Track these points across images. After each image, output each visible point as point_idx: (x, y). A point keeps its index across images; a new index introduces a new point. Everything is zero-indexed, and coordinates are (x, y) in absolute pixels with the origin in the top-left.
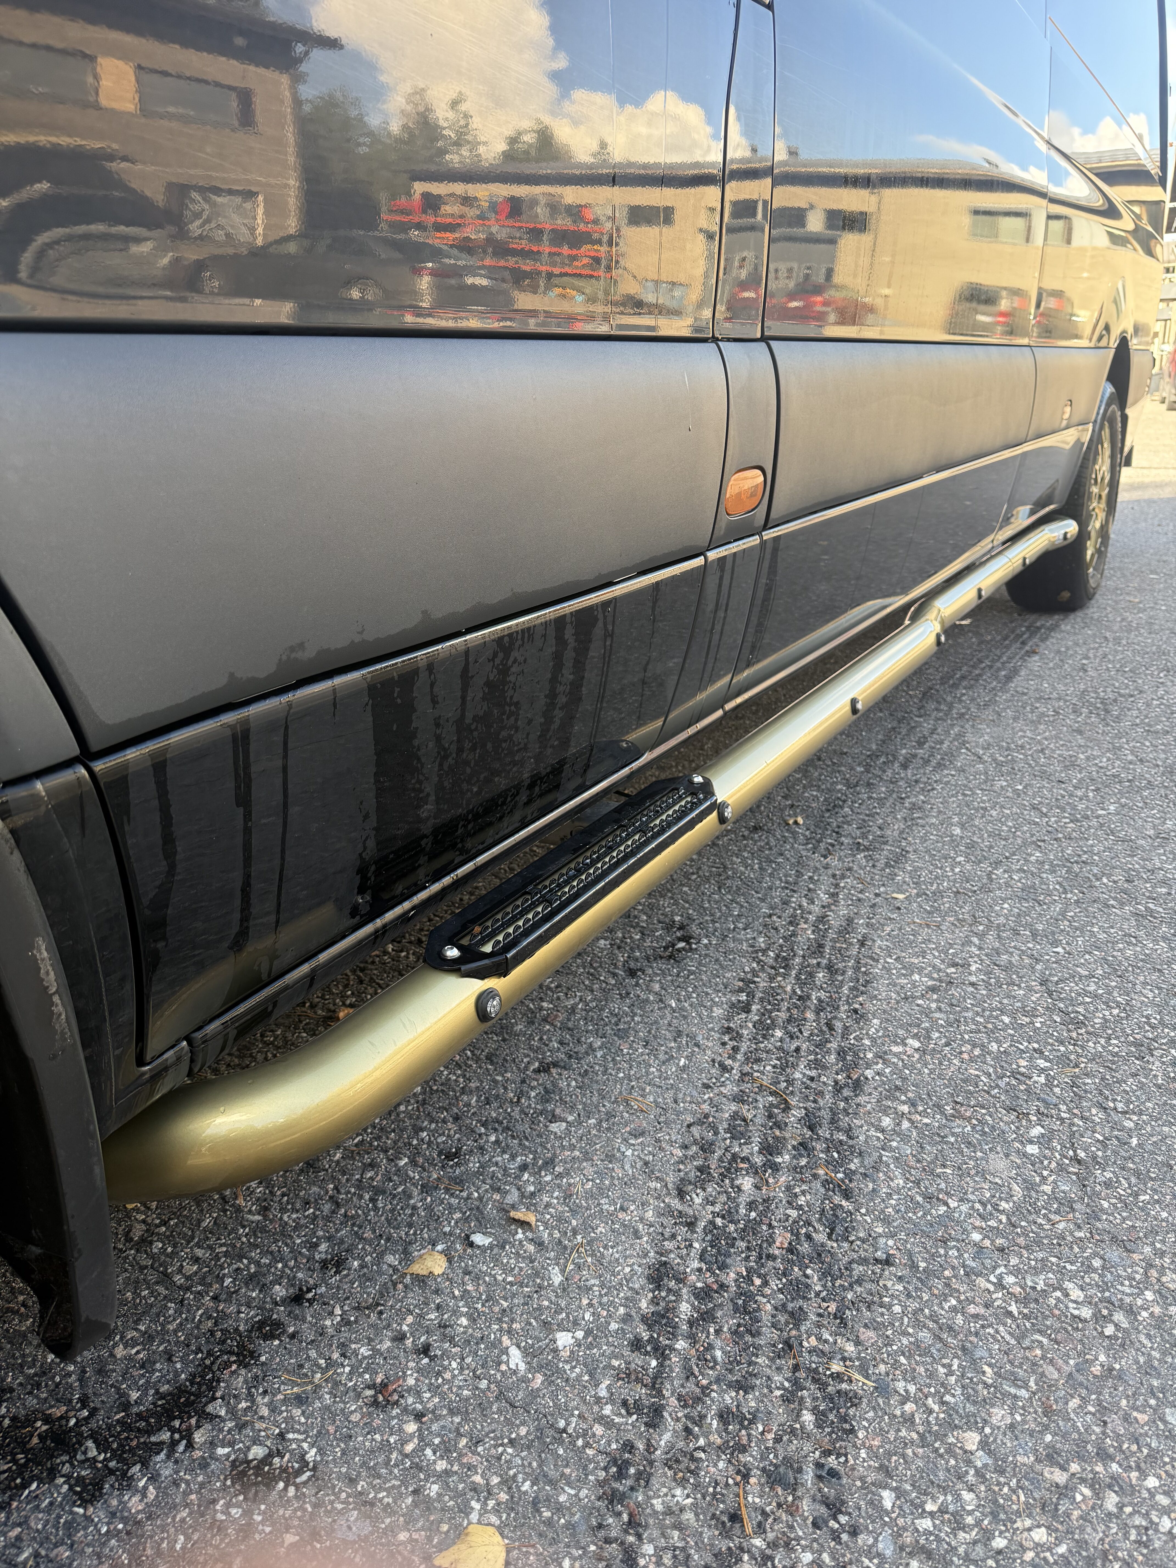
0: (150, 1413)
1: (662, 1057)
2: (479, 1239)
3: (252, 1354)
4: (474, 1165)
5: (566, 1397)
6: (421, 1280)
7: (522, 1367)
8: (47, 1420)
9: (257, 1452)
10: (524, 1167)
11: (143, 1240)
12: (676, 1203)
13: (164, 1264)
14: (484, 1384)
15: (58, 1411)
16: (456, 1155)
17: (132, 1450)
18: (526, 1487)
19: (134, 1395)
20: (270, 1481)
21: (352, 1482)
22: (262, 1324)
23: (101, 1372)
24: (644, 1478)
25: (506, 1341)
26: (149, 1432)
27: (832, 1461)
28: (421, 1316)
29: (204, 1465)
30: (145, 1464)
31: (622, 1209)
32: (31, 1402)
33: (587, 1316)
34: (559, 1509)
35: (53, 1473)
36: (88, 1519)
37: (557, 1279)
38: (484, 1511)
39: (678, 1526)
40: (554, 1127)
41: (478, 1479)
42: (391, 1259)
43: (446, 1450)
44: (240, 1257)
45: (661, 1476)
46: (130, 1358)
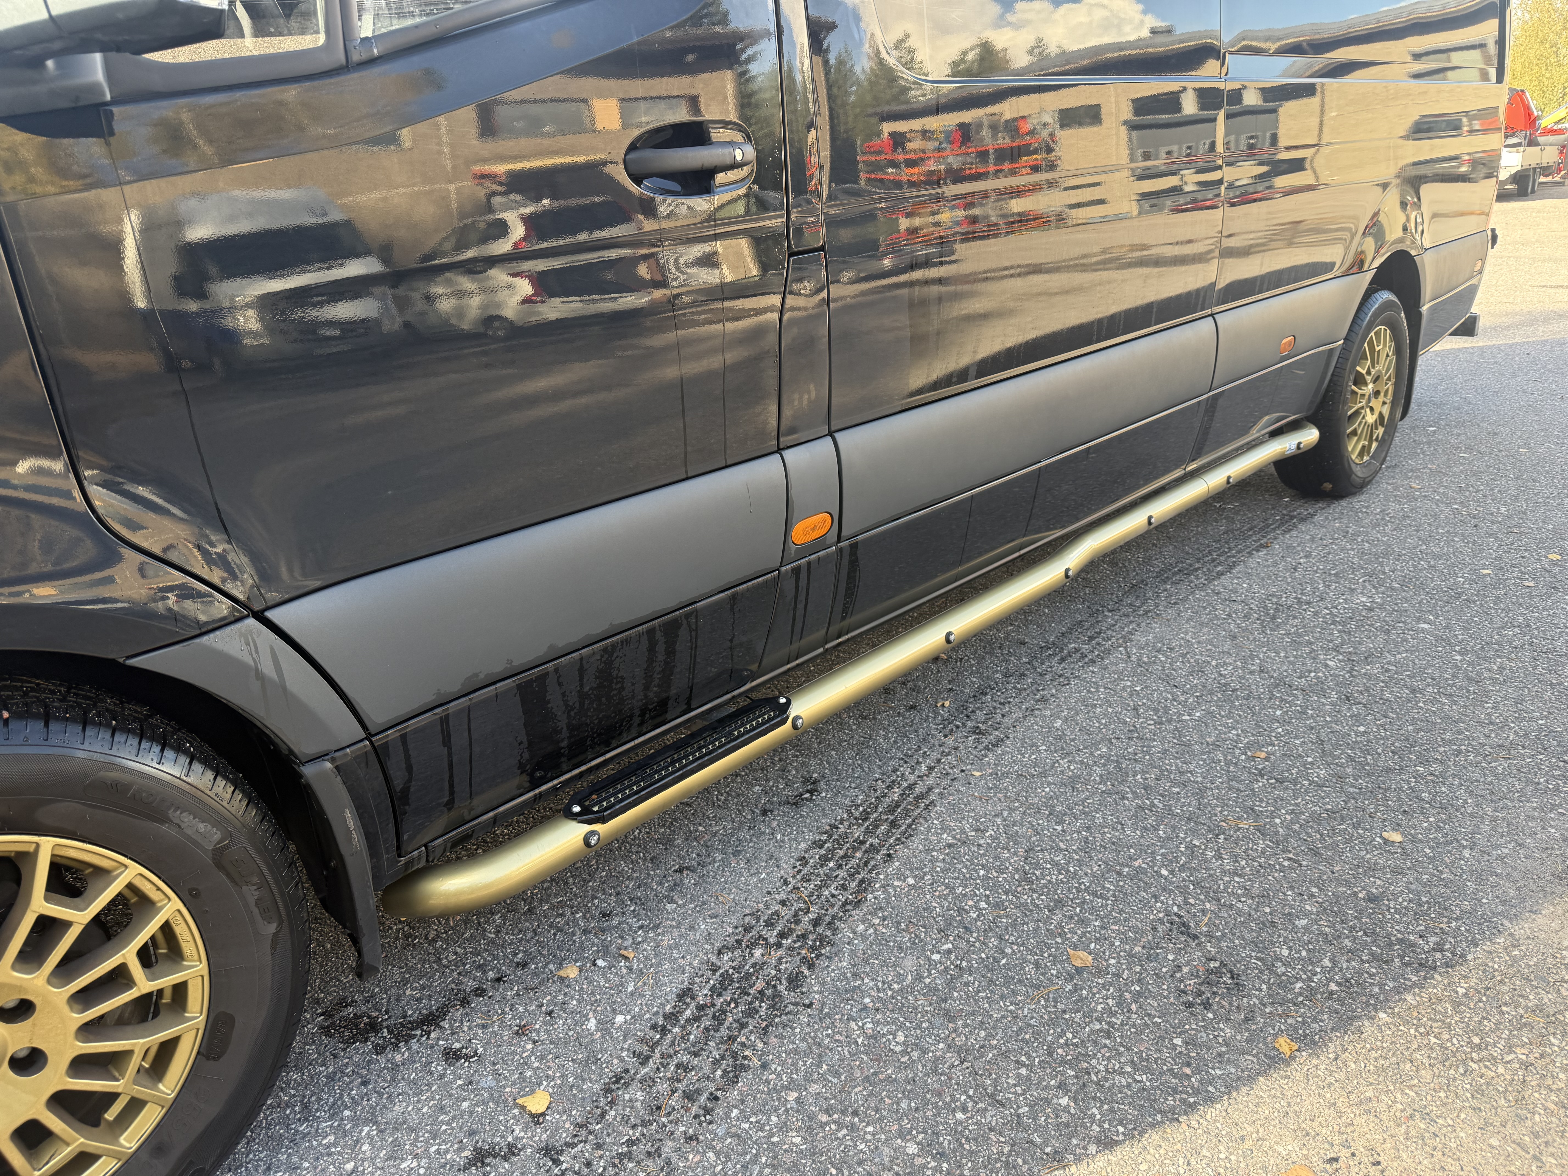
0: (414, 1021)
1: (752, 871)
2: (600, 963)
3: (468, 1003)
4: (615, 923)
5: (608, 1045)
6: (562, 979)
7: (594, 1028)
8: (369, 1017)
9: (457, 1045)
10: (641, 927)
11: (433, 939)
12: (714, 959)
13: (440, 953)
14: (571, 1033)
15: (374, 1014)
16: (609, 915)
17: (403, 1036)
18: (571, 1080)
19: (410, 1012)
20: (458, 1058)
21: (494, 1064)
22: (477, 989)
23: (398, 1000)
24: (627, 1085)
25: (591, 1015)
26: (412, 1030)
27: (719, 1094)
28: (555, 997)
29: (432, 1047)
30: (407, 1042)
31: (683, 957)
32: (364, 1008)
33: (637, 1009)
34: (582, 1091)
35: (367, 1040)
36: (378, 1061)
37: (630, 988)
38: (548, 1085)
39: (632, 1107)
40: (669, 907)
41: (550, 1073)
42: (551, 966)
43: (542, 1058)
44: (478, 955)
45: (636, 1085)
46: (412, 996)
